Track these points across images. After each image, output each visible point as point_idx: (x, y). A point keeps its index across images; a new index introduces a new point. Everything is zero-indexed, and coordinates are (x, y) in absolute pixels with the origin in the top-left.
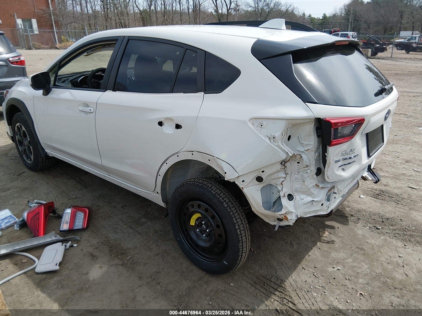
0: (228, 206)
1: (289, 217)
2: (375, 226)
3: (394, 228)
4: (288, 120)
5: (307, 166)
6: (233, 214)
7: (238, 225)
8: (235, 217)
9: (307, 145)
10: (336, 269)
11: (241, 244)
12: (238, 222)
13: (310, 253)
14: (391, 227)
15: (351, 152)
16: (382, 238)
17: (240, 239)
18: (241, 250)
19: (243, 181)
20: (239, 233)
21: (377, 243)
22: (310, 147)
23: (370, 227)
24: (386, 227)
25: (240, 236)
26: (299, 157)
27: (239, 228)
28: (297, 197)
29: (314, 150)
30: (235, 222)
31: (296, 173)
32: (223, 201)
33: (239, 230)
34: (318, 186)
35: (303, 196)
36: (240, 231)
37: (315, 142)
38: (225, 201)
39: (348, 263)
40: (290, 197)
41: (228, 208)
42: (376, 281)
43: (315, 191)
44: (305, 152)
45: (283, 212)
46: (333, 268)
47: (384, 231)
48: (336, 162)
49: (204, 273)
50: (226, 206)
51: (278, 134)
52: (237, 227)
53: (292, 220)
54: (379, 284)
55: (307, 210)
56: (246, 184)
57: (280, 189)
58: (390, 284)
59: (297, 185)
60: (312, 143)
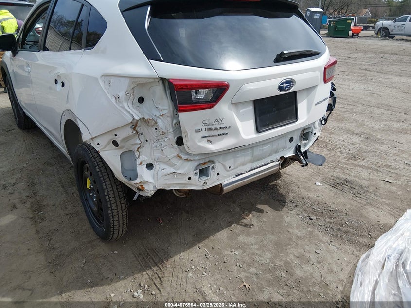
0: (100, 171)
1: (146, 187)
2: (309, 216)
3: (332, 221)
4: (132, 78)
5: (164, 134)
6: (104, 179)
7: (108, 192)
8: (105, 182)
9: (162, 110)
10: (233, 253)
11: (110, 211)
12: (107, 188)
13: (218, 234)
14: (329, 220)
15: (217, 123)
16: (310, 229)
17: (110, 206)
18: (112, 217)
19: (98, 144)
20: (108, 200)
21: (299, 234)
22: (165, 112)
23: (303, 217)
24: (322, 219)
25: (109, 203)
26: (153, 122)
27: (108, 195)
28: (156, 166)
29: (169, 115)
30: (105, 187)
31: (155, 140)
32: (96, 165)
33: (107, 197)
34: (180, 157)
35: (164, 166)
36: (109, 198)
37: (169, 108)
38: (98, 165)
39: (250, 249)
40: (150, 166)
41: (100, 173)
42: (268, 274)
43: (178, 163)
44: (160, 117)
45: (138, 181)
46: (231, 252)
47: (316, 223)
48: (197, 131)
49: (98, 237)
50: (98, 170)
51: (122, 94)
52: (106, 193)
53: (150, 191)
54: (270, 277)
55: (169, 182)
56: (102, 148)
57: (137, 156)
58: (283, 280)
59: (157, 154)
60: (166, 108)
